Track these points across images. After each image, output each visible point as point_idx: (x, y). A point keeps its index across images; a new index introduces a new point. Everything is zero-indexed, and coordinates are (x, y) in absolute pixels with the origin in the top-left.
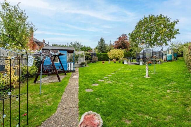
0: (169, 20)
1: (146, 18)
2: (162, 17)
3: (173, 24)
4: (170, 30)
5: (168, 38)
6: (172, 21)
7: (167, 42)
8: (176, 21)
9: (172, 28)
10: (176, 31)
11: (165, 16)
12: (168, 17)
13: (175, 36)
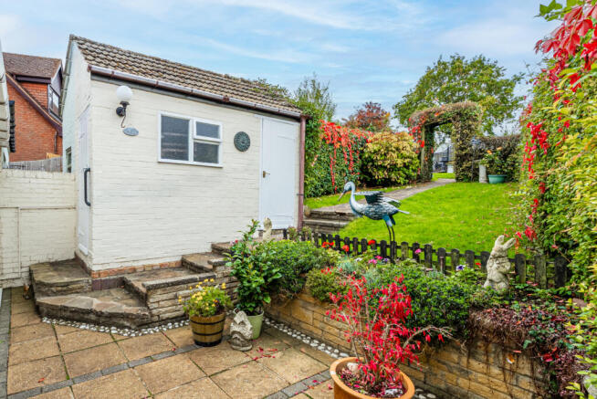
0: (501, 73)
1: (444, 64)
2: (485, 63)
3: (510, 84)
4: (503, 99)
5: (496, 117)
6: (508, 76)
7: (493, 127)
8: (518, 75)
9: (508, 94)
10: (517, 102)
11: (491, 62)
12: (498, 65)
13: (513, 114)
